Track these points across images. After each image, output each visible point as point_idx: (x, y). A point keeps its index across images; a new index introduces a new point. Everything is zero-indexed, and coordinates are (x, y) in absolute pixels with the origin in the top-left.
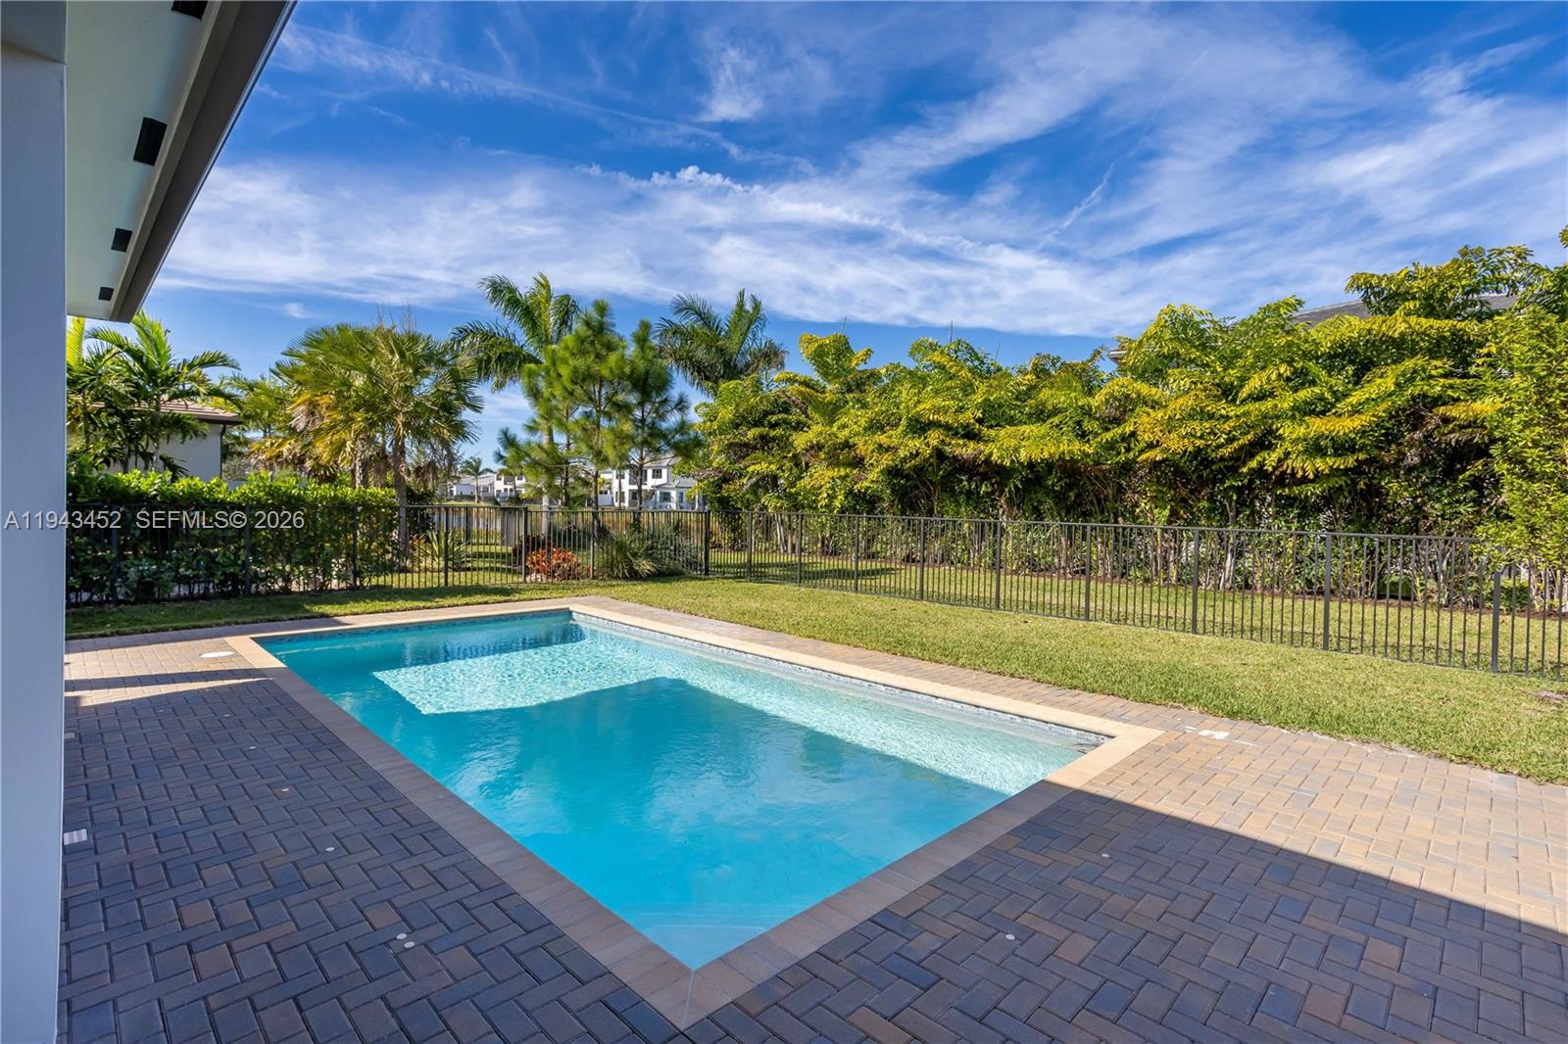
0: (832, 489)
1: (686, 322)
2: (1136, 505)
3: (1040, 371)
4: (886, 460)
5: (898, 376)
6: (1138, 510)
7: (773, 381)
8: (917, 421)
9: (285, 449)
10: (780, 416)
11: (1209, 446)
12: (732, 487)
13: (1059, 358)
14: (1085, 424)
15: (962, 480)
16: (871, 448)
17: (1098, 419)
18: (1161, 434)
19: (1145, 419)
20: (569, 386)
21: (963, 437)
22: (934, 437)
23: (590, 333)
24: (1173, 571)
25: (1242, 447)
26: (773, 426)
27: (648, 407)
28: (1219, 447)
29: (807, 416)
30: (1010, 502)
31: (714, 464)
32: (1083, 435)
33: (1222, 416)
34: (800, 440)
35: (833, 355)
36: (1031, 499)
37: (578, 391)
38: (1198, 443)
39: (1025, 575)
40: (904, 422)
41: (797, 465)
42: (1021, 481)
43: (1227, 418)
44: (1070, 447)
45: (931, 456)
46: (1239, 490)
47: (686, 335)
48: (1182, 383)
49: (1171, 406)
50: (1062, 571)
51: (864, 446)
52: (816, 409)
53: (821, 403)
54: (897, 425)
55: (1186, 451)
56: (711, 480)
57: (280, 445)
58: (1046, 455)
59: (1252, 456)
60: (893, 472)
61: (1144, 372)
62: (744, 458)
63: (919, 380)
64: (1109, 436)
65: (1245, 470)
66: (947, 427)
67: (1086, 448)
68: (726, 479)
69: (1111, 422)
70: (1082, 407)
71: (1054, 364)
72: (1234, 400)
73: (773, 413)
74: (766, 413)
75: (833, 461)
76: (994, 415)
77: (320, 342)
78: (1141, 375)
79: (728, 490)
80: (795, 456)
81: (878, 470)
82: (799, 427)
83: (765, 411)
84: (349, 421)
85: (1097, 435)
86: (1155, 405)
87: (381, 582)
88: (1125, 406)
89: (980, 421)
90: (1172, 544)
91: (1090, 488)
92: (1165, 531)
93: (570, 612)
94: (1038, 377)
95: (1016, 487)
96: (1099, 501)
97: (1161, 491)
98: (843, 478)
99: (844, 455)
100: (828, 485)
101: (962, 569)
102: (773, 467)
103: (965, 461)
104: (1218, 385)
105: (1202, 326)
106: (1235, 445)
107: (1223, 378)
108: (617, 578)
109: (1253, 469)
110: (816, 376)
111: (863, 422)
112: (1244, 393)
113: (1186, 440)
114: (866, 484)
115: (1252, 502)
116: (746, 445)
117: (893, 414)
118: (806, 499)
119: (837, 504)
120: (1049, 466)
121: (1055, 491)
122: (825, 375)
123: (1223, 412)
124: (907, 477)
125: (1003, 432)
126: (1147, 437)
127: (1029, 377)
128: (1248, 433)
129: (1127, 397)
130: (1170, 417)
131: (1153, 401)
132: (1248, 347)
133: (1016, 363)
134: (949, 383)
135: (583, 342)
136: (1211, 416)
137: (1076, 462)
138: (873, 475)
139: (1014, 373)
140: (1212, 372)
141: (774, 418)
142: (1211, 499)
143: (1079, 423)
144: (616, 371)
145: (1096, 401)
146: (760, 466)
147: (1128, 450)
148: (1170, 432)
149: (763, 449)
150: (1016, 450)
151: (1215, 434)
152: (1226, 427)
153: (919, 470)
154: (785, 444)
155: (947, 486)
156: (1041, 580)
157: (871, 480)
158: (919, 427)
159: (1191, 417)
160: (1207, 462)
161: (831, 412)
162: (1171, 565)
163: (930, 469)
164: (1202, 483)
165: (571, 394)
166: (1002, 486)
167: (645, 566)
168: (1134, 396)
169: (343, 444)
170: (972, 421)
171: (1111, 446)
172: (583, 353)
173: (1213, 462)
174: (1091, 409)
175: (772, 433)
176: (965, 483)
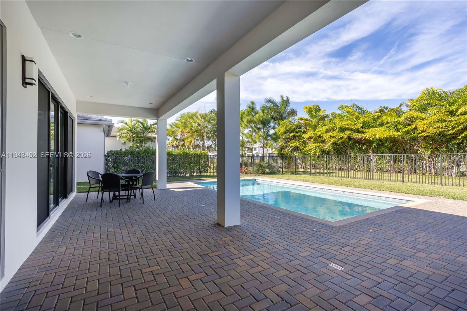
0: (315, 150)
1: (269, 105)
2: (418, 150)
3: (382, 111)
4: (333, 140)
5: (335, 116)
6: (419, 152)
7: (296, 120)
8: (342, 129)
9: (174, 143)
10: (299, 130)
11: (445, 130)
12: (285, 150)
13: (388, 107)
14: (398, 126)
15: (357, 145)
16: (328, 137)
17: (402, 124)
18: (426, 128)
19: (420, 123)
20: (246, 124)
21: (357, 132)
22: (348, 133)
23: (250, 110)
24: (433, 171)
25: (458, 130)
26: (297, 133)
27: (265, 128)
28: (448, 131)
29: (307, 129)
30: (373, 151)
31: (280, 144)
32: (397, 130)
33: (450, 121)
34: (305, 136)
35: (314, 111)
36: (380, 150)
37: (248, 125)
38: (441, 130)
39: (379, 173)
40: (338, 129)
41: (304, 143)
42: (376, 144)
43: (452, 121)
44: (393, 133)
45: (347, 139)
46: (458, 144)
47: (269, 109)
48: (433, 112)
49: (430, 119)
50: (392, 172)
51: (326, 136)
52: (309, 127)
53: (311, 125)
54: (336, 130)
55: (436, 133)
56: (279, 149)
57: (173, 143)
58: (385, 136)
59: (462, 133)
60: (335, 144)
61: (419, 109)
62: (289, 142)
63: (341, 117)
64: (406, 129)
65: (460, 137)
66: (351, 130)
67: (399, 133)
68: (283, 148)
69: (408, 125)
70: (397, 121)
71: (386, 109)
72: (454, 116)
73: (297, 129)
74: (295, 129)
75: (316, 141)
76: (366, 125)
77: (183, 117)
78: (418, 111)
79: (284, 151)
80: (304, 141)
81: (330, 143)
82: (304, 132)
83: (294, 128)
84: (193, 136)
85: (402, 129)
86: (423, 119)
87: (206, 174)
88: (412, 120)
89: (362, 127)
90: (432, 162)
91: (401, 146)
92: (429, 158)
93: (256, 180)
94: (381, 113)
95: (375, 146)
96: (404, 150)
97: (427, 146)
98: (318, 146)
99: (320, 140)
100: (314, 149)
101: (357, 172)
102: (298, 144)
103: (358, 139)
104: (448, 111)
105: (440, 93)
106: (456, 129)
107: (449, 109)
108: (260, 174)
109: (463, 137)
110: (309, 118)
111: (325, 130)
112: (458, 113)
113: (436, 129)
114: (326, 147)
115: (464, 148)
116: (289, 138)
117: (334, 127)
118: (307, 153)
119: (317, 154)
120: (386, 140)
121: (388, 147)
122: (312, 117)
123: (450, 119)
124: (339, 145)
125: (370, 130)
126: (421, 129)
127: (378, 113)
128: (460, 125)
129: (413, 117)
130: (429, 122)
131: (422, 118)
132: (460, 98)
133: (373, 109)
134: (352, 117)
135: (249, 112)
136: (445, 121)
137: (395, 138)
138: (329, 145)
139: (373, 113)
140: (445, 107)
141: (297, 130)
142: (447, 147)
143: (396, 126)
144: (258, 119)
145: (402, 119)
146: (294, 144)
147: (414, 133)
148: (430, 127)
149: (294, 139)
150: (375, 135)
151: (447, 127)
152: (452, 124)
153: (343, 143)
154: (300, 137)
155: (352, 147)
156: (385, 174)
157: (328, 146)
158: (343, 130)
159: (438, 122)
160: (445, 136)
161: (314, 128)
162: (432, 169)
163: (346, 143)
164: (443, 142)
165: (247, 126)
166: (370, 146)
167: (267, 171)
168: (415, 117)
169: (192, 141)
170: (360, 128)
171: (408, 133)
172: (249, 115)
173: (447, 136)
174: (400, 122)
175: (297, 135)
176: (358, 146)
